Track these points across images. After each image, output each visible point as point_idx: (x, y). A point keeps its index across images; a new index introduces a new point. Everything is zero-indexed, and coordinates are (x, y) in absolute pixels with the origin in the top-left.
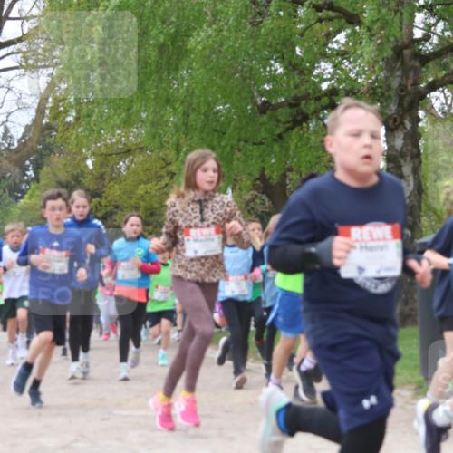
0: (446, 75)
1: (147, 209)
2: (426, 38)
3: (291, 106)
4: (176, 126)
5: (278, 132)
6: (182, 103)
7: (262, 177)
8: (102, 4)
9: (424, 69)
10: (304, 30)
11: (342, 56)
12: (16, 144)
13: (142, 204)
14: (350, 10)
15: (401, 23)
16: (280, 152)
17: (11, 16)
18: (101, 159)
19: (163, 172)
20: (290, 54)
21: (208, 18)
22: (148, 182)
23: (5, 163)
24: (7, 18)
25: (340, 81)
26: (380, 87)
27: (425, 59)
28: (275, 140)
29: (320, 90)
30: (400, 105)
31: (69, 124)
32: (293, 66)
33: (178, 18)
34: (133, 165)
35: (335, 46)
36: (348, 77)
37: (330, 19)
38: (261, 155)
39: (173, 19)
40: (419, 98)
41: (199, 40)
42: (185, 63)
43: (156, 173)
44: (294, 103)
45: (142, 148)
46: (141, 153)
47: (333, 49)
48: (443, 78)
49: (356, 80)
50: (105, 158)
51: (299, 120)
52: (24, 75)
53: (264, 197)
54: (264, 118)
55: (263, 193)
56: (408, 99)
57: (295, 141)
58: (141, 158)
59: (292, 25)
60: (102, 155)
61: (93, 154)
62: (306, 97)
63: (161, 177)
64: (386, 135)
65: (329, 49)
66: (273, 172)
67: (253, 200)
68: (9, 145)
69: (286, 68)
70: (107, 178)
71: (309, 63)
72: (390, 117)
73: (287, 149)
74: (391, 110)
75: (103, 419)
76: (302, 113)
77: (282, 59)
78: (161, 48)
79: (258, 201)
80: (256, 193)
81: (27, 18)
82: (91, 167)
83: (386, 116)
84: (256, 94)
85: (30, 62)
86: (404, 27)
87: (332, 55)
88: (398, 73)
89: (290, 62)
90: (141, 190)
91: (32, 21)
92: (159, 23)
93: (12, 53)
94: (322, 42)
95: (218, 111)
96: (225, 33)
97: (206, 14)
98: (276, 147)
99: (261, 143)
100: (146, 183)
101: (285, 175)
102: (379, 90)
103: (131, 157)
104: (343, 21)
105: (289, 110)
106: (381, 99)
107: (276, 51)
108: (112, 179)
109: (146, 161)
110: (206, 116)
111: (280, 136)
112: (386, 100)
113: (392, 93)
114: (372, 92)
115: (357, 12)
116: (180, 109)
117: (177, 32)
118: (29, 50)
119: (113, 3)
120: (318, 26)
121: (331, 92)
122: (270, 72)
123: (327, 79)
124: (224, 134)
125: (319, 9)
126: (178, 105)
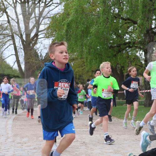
1: (79, 75)
3: (118, 47)
4: (86, 53)
5: (114, 54)
6: (88, 46)
8: (66, 20)
9: (155, 36)
10: (122, 26)
11: (132, 33)
12: (44, 58)
13: (78, 74)
14: (134, 20)
15: (148, 24)
19: (83, 65)
20: (118, 32)
21: (95, 23)
22: (79, 67)
23: (41, 63)
24: (41, 24)
25: (132, 40)
28: (113, 56)
32: (118, 36)
33: (87, 23)
34: (75, 63)
35: (130, 30)
36: (133, 39)
37: (129, 23)
39: (86, 23)
41: (93, 30)
42: (89, 36)
43: (81, 65)
44: (119, 46)
45: (77, 59)
47: (130, 31)
49: (136, 40)
51: (119, 51)
52: (46, 39)
54: (110, 50)
57: (119, 56)
58: (77, 61)
59: (118, 25)
63: (83, 66)
64: (144, 54)
65: (128, 31)
66: (113, 65)
68: (42, 58)
69: (116, 36)
71: (123, 35)
72: (145, 49)
73: (117, 59)
76: (121, 49)
77: (115, 34)
78: (83, 31)
81: (46, 24)
84: (108, 43)
85: (47, 36)
87: (129, 33)
88: (148, 37)
90: (77, 70)
92: (82, 24)
94: (126, 29)
95: (98, 48)
96: (100, 27)
98: (114, 58)
99: (110, 57)
100: (78, 68)
101: (116, 66)
102: (142, 42)
103: (74, 61)
104: (132, 23)
107: (114, 32)
110: (95, 50)
111: (115, 55)
114: (140, 43)
115: (136, 21)
116: (88, 48)
117: (87, 27)
118: (47, 33)
119: (69, 19)
120: (125, 25)
121: (129, 43)
122: (112, 37)
123: (128, 39)
124: (100, 55)
125: (126, 20)
126: (87, 47)
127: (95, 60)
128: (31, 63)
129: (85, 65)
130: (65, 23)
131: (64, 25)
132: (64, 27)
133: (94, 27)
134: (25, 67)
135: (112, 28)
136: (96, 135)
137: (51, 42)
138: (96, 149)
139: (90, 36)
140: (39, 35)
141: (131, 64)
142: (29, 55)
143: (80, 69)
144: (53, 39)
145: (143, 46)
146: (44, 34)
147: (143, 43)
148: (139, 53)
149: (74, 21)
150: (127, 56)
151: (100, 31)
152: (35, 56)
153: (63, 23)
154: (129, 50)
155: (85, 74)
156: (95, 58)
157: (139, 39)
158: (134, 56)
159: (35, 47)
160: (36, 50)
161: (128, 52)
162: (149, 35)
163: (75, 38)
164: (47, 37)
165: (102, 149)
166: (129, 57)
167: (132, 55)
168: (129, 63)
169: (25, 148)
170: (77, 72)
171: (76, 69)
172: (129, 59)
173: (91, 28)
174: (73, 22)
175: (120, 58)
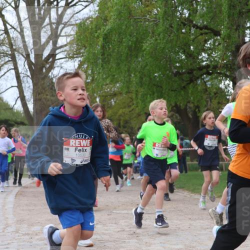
1: (124, 121)
3: (189, 73)
4: (136, 83)
5: (183, 85)
6: (139, 72)
7: (176, 105)
8: (102, 28)
10: (194, 39)
11: (212, 50)
13: (122, 118)
14: (215, 29)
15: (239, 35)
16: (185, 94)
17: (61, 35)
20: (188, 50)
21: (150, 35)
22: (125, 107)
25: (211, 62)
26: (230, 64)
28: (182, 89)
29: (202, 65)
31: (89, 82)
32: (189, 55)
33: (137, 34)
34: (118, 101)
35: (209, 46)
36: (214, 60)
37: (206, 33)
38: (175, 96)
39: (135, 34)
41: (147, 45)
42: (140, 55)
43: (128, 104)
44: (190, 72)
45: (121, 93)
46: (120, 95)
47: (208, 47)
49: (218, 62)
50: (104, 99)
51: (191, 81)
52: (68, 61)
53: (177, 115)
54: (177, 79)
55: (176, 113)
57: (191, 89)
58: (121, 98)
59: (188, 36)
60: (103, 96)
61: (100, 96)
63: (130, 106)
64: (233, 86)
65: (206, 47)
66: (181, 103)
69: (186, 56)
70: (106, 107)
73: (188, 93)
74: (235, 75)
75: (109, 215)
76: (194, 76)
77: (184, 52)
78: (130, 48)
79: (174, 116)
80: (173, 113)
81: (69, 36)
82: (99, 102)
83: (232, 78)
84: (173, 68)
85: (71, 55)
86: (240, 37)
87: (208, 50)
89: (188, 54)
90: (121, 111)
91: (71, 37)
92: (128, 36)
93: (63, 51)
94: (202, 44)
95: (156, 76)
96: (159, 41)
97: (149, 32)
98: (183, 92)
99: (175, 90)
100: (122, 108)
101: (186, 105)
102: (229, 66)
103: (117, 97)
104: (212, 34)
105: (188, 75)
107: (182, 48)
108: (108, 107)
109: (123, 99)
110: (151, 79)
111: (184, 87)
112: (233, 71)
114: (226, 66)
115: (218, 30)
116: (138, 75)
117: (137, 40)
118: (70, 50)
119: (107, 27)
120: (200, 37)
121: (208, 66)
122: (179, 58)
123: (205, 61)
124: (159, 86)
125: (201, 29)
126: (137, 73)
127: (150, 95)
128: (44, 100)
129: (133, 104)
130: (99, 34)
131: (98, 37)
132: (98, 40)
133: (148, 40)
134: (34, 108)
135: (178, 43)
137: (77, 66)
138: (155, 244)
139: (143, 55)
140: (56, 54)
141: (211, 102)
142: (41, 87)
143: (127, 110)
144: (80, 61)
145: (231, 71)
146: (66, 53)
147: (231, 67)
148: (224, 84)
149: (115, 30)
150: (203, 89)
151: (158, 48)
152: (51, 89)
153: (96, 34)
154: (208, 79)
155: (135, 119)
156: (151, 93)
157: (223, 60)
158: (216, 89)
159: (51, 73)
160: (52, 79)
161: (205, 82)
163: (117, 59)
164: (71, 57)
165: (164, 243)
166: (207, 90)
167: (212, 86)
168: (208, 101)
169: (36, 242)
170: (120, 115)
171: (119, 111)
172: (207, 93)
173: (144, 42)
174: (114, 32)
175: (192, 91)
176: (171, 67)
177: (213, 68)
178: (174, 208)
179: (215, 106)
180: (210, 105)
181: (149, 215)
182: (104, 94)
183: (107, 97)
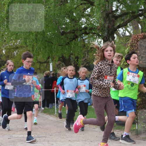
0: (123, 23)
2: (117, 10)
3: (73, 33)
4: (33, 39)
7: (63, 57)
9: (116, 21)
10: (76, 7)
11: (89, 16)
15: (108, 5)
16: (68, 48)
18: (8, 50)
20: (72, 15)
25: (88, 25)
26: (102, 27)
27: (116, 17)
28: (66, 44)
29: (82, 27)
30: (108, 33)
32: (73, 20)
34: (19, 53)
35: (87, 13)
36: (91, 24)
37: (85, 4)
38: (61, 49)
40: (115, 30)
45: (22, 47)
46: (21, 49)
48: (122, 24)
49: (93, 24)
50: (9, 50)
51: (74, 39)
53: (63, 63)
54: (62, 37)
55: (63, 62)
56: (110, 31)
57: (73, 45)
59: (72, 6)
61: (5, 49)
62: (77, 30)
65: (85, 14)
66: (66, 55)
67: (59, 64)
69: (70, 20)
70: (10, 57)
71: (78, 18)
72: (105, 37)
73: (71, 47)
74: (105, 34)
75: (9, 139)
76: (76, 35)
77: (69, 17)
79: (61, 65)
80: (60, 62)
82: (4, 53)
83: (103, 37)
84: (60, 29)
86: (109, 7)
87: (86, 16)
88: (107, 22)
89: (71, 18)
94: (82, 12)
98: (67, 47)
101: (70, 56)
102: (101, 28)
103: (18, 50)
104: (89, 4)
106: (102, 31)
107: (67, 14)
108: (11, 57)
111: (68, 43)
112: (104, 31)
113: (106, 29)
120: (81, 6)
121: (86, 28)
122: (65, 21)
123: (84, 24)
124: (49, 42)
130: (5, 2)
131: (4, 5)
132: (4, 6)
136: (44, 143)
141: (88, 54)
145: (102, 32)
148: (98, 42)
150: (82, 45)
153: (3, 3)
154: (86, 37)
156: (43, 47)
161: (84, 40)
162: (109, 18)
166: (85, 46)
168: (86, 54)
172: (85, 48)
175: (74, 46)
176: (58, 28)
177: (90, 29)
178: (59, 133)
179: (91, 57)
180: (87, 57)
181: (40, 138)
182: (8, 47)
183: (10, 50)
